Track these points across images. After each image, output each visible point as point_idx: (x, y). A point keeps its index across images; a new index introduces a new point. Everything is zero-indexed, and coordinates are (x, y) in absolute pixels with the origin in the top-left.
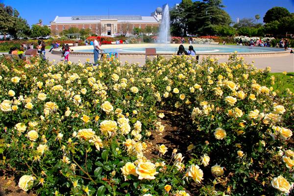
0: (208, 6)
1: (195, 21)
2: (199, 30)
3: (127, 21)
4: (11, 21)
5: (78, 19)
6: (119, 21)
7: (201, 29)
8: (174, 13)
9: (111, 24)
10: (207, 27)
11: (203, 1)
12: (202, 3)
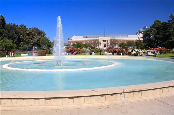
0: (171, 25)
1: (162, 36)
2: (165, 43)
3: (114, 38)
4: (36, 39)
5: (86, 37)
6: (111, 38)
7: (166, 42)
8: (147, 32)
9: (106, 40)
10: (171, 41)
11: (168, 22)
12: (168, 23)
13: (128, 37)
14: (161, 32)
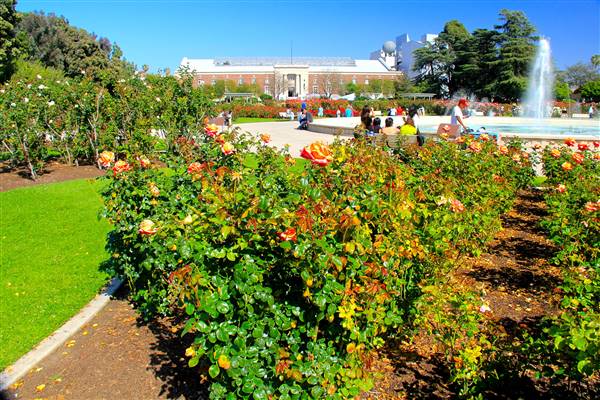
1: (478, 68)
2: (489, 87)
5: (226, 64)
6: (312, 69)
7: (492, 85)
9: (295, 75)
10: (506, 82)
11: (493, 29)
12: (493, 33)
13: (354, 65)
14: (474, 56)
